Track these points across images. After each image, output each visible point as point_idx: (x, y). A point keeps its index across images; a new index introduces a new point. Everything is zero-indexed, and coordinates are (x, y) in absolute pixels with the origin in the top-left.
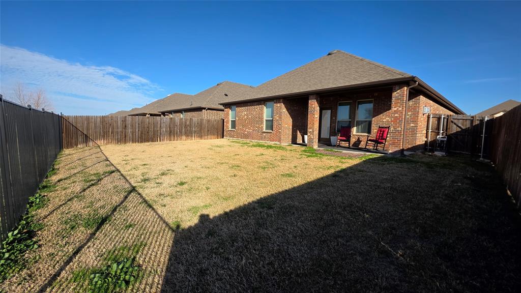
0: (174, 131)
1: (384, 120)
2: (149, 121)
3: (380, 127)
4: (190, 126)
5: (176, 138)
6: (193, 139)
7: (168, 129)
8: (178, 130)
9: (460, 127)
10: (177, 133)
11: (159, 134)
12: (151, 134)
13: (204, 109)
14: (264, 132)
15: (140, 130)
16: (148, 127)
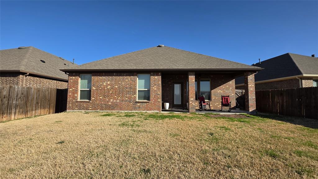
1: (218, 92)
3: (222, 96)
4: (9, 97)
9: (238, 95)
13: (23, 74)
14: (138, 102)
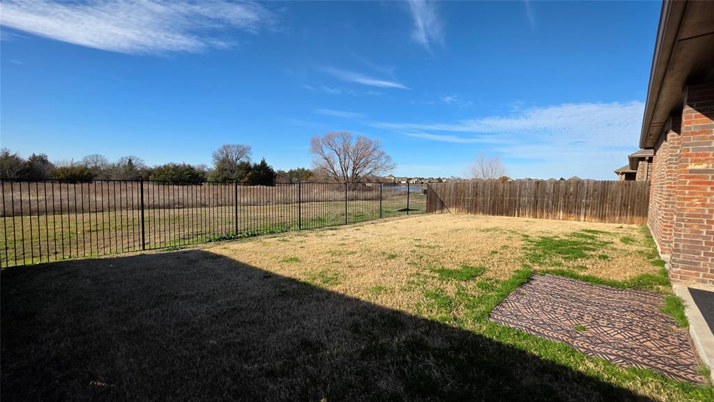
0: (543, 201)
2: (504, 186)
5: (545, 215)
6: (582, 218)
7: (533, 199)
8: (550, 202)
10: (547, 206)
11: (517, 206)
12: (506, 205)
15: (493, 198)
16: (502, 196)
